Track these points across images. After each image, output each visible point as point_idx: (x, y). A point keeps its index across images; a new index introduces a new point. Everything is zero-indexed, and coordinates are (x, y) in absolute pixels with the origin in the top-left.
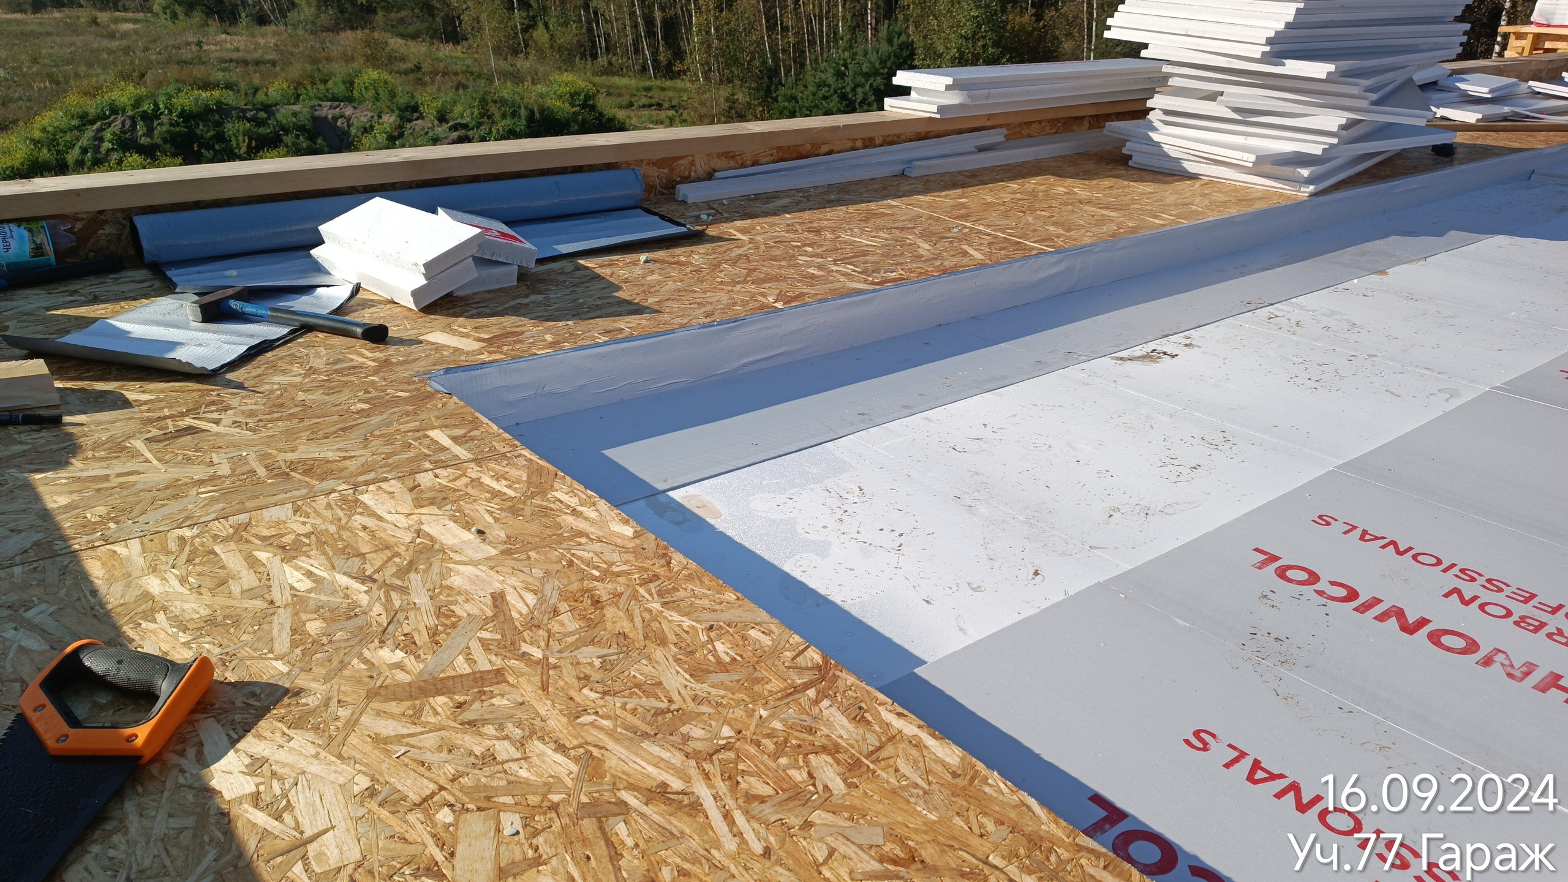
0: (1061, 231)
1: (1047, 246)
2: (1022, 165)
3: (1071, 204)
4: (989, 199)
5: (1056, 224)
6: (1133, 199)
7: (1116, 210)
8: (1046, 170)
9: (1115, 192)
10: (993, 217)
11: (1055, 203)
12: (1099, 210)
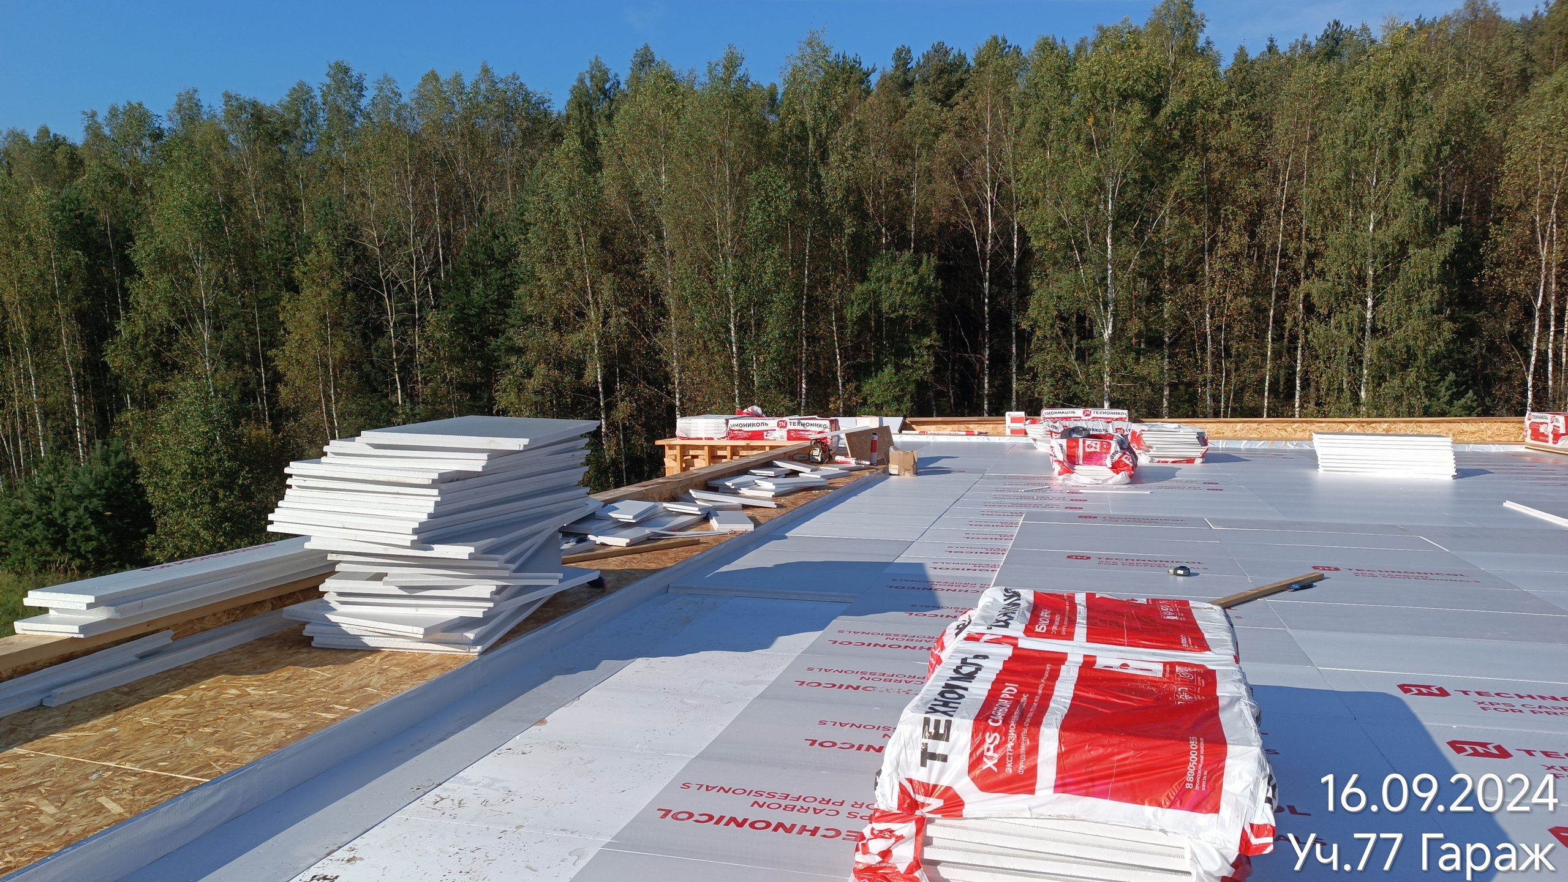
0: (222, 751)
1: (202, 777)
2: (192, 666)
3: (241, 711)
4: (145, 720)
5: (218, 743)
6: (310, 690)
7: (289, 708)
8: (220, 668)
9: (292, 684)
10: (146, 747)
11: (222, 713)
12: (270, 713)
